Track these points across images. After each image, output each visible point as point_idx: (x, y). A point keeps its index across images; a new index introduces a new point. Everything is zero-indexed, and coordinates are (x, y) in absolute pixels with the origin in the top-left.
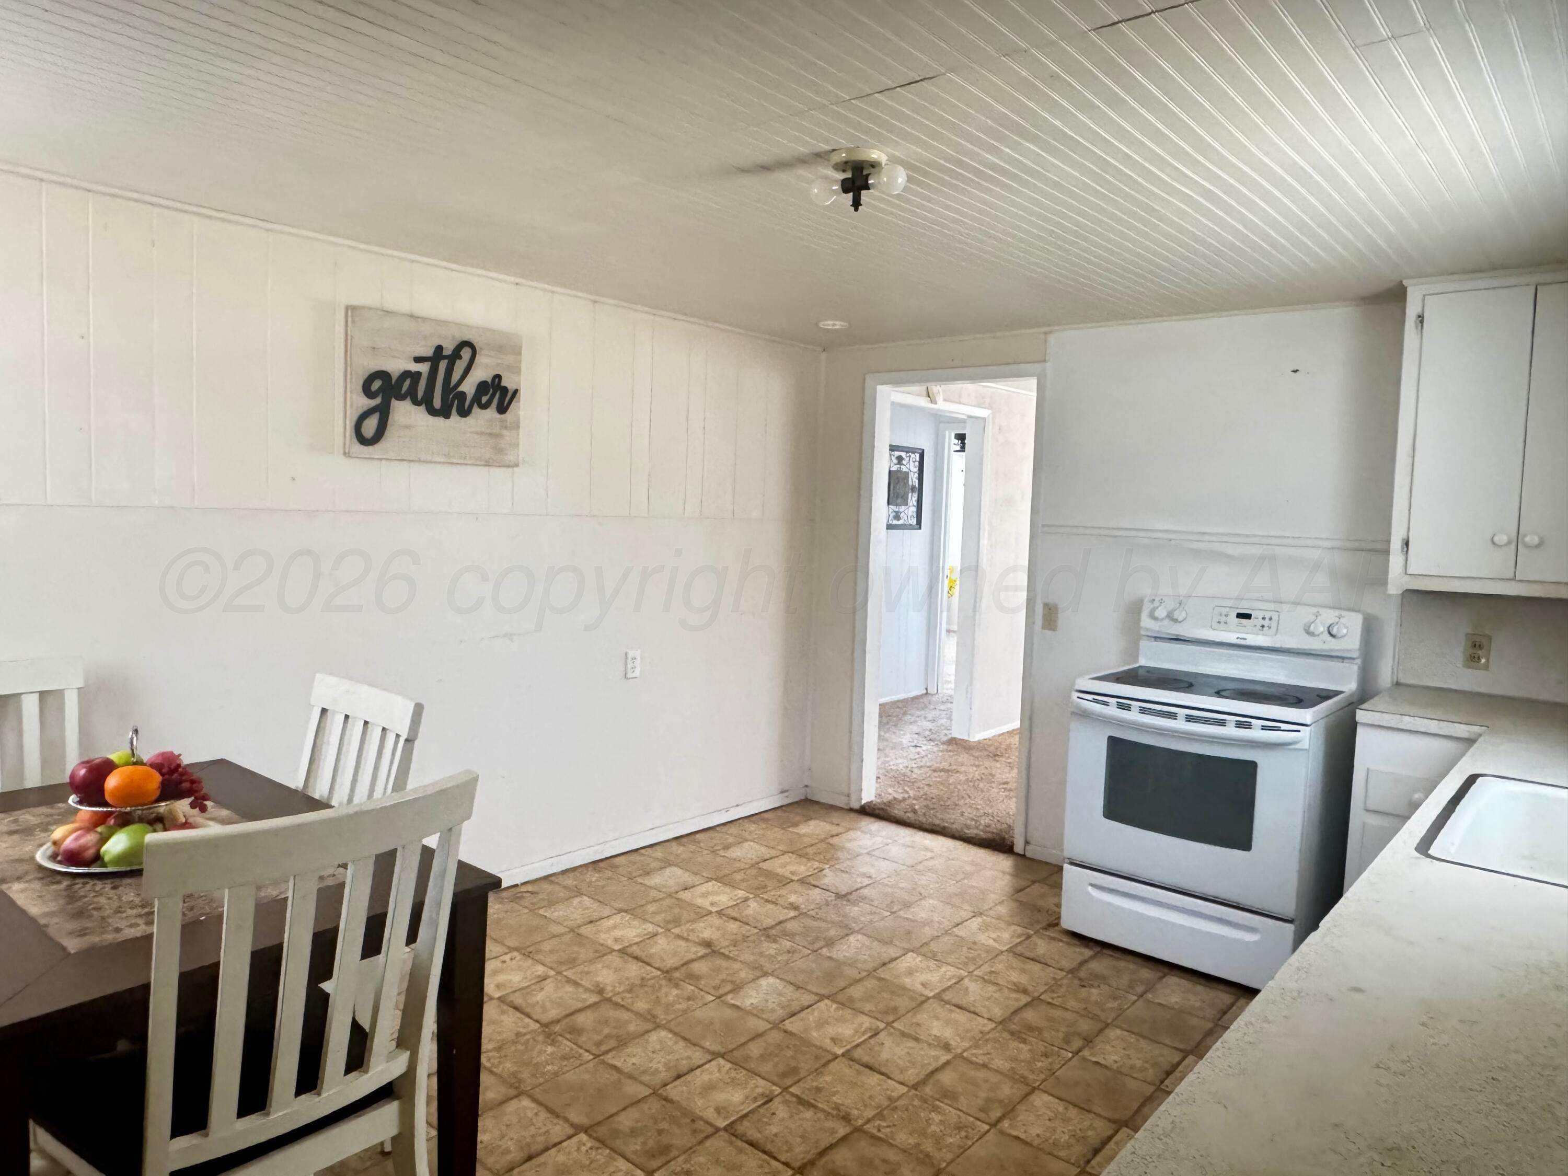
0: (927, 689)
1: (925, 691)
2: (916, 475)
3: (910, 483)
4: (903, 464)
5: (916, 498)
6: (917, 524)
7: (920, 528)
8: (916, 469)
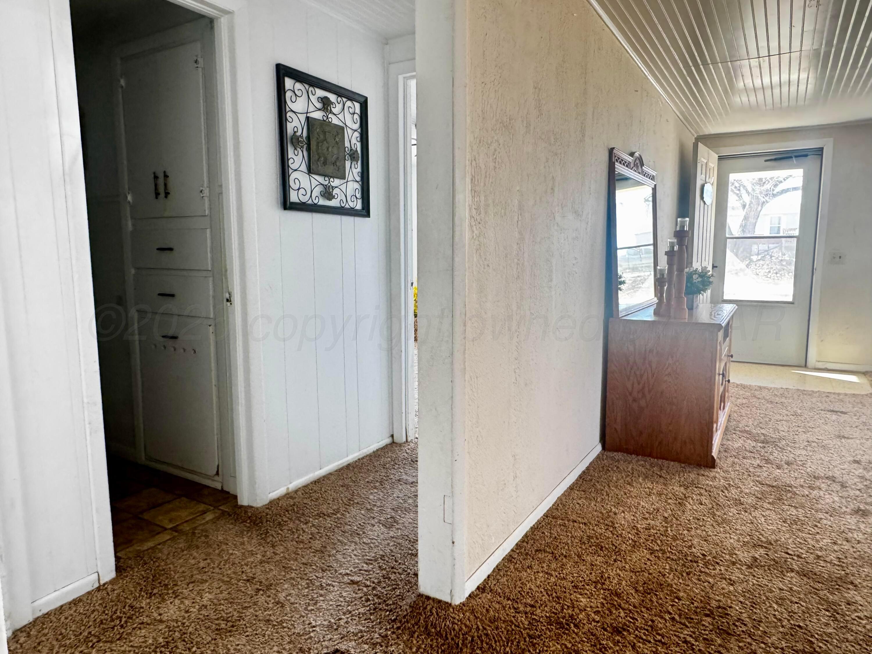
0: (392, 436)
1: (390, 439)
2: (357, 134)
3: (347, 144)
4: (331, 112)
5: (359, 169)
6: (363, 208)
7: (368, 215)
8: (357, 126)
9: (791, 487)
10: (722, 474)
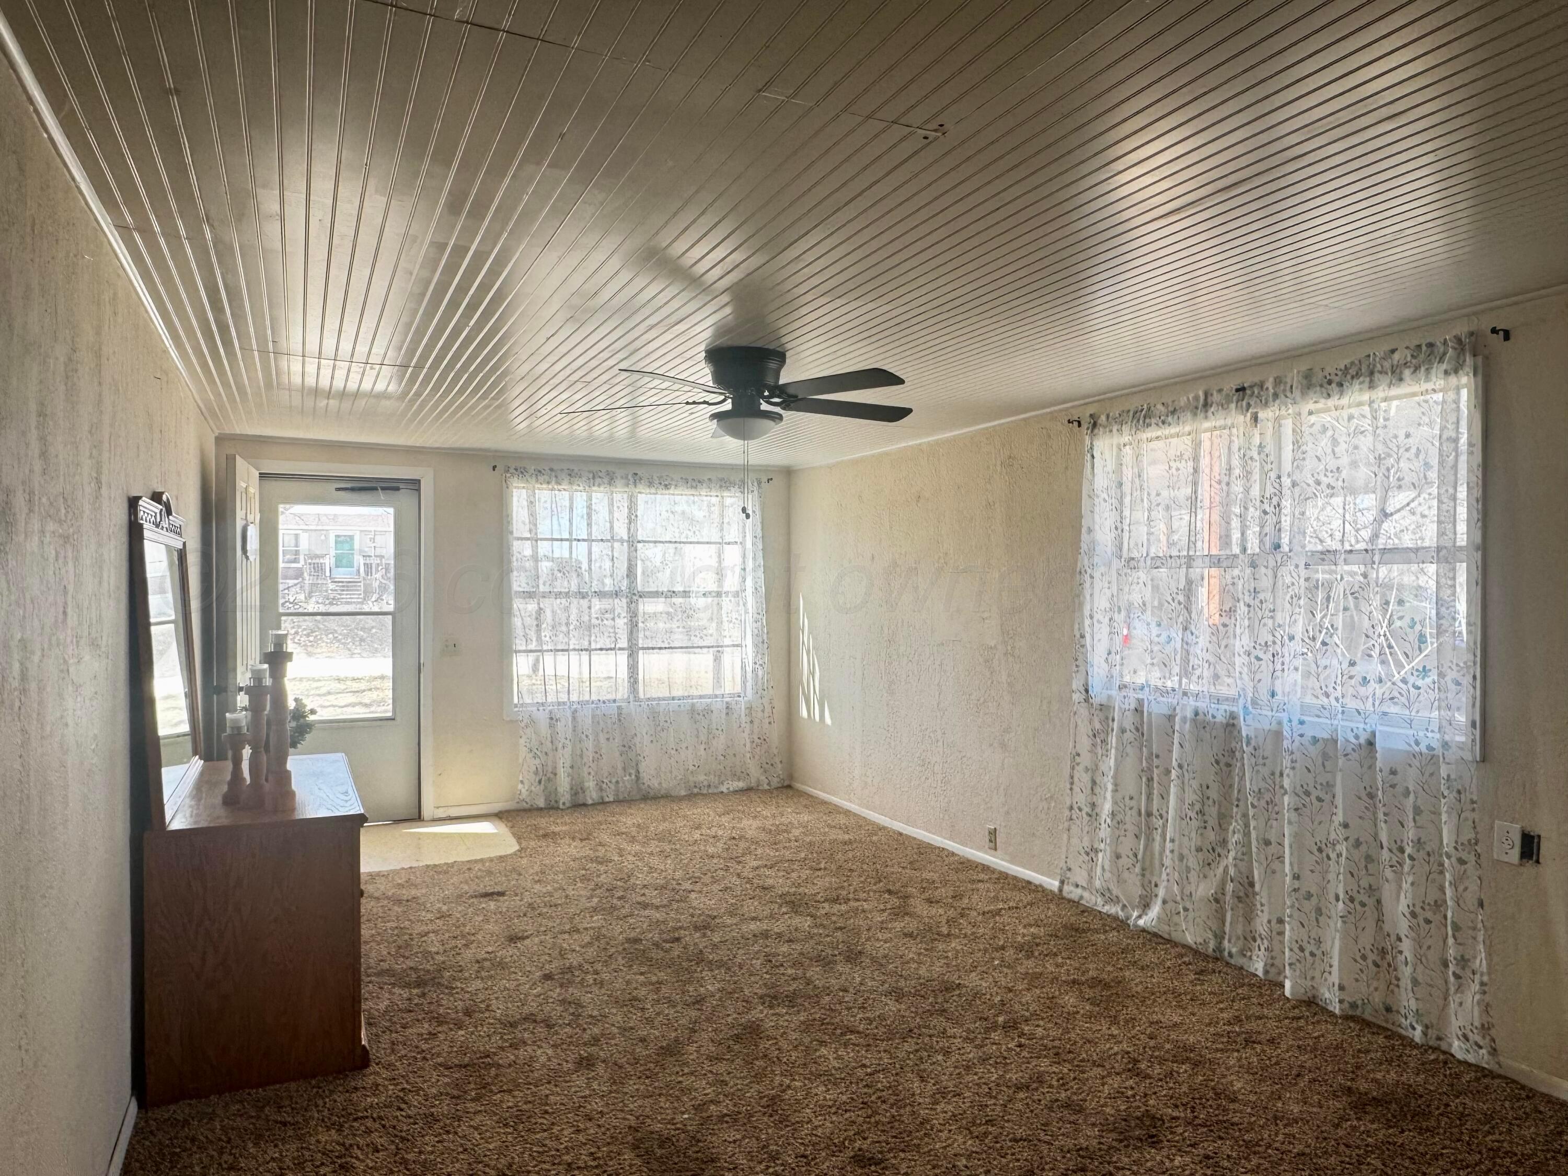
9: (488, 1056)
10: (385, 1074)
